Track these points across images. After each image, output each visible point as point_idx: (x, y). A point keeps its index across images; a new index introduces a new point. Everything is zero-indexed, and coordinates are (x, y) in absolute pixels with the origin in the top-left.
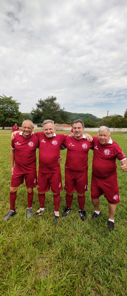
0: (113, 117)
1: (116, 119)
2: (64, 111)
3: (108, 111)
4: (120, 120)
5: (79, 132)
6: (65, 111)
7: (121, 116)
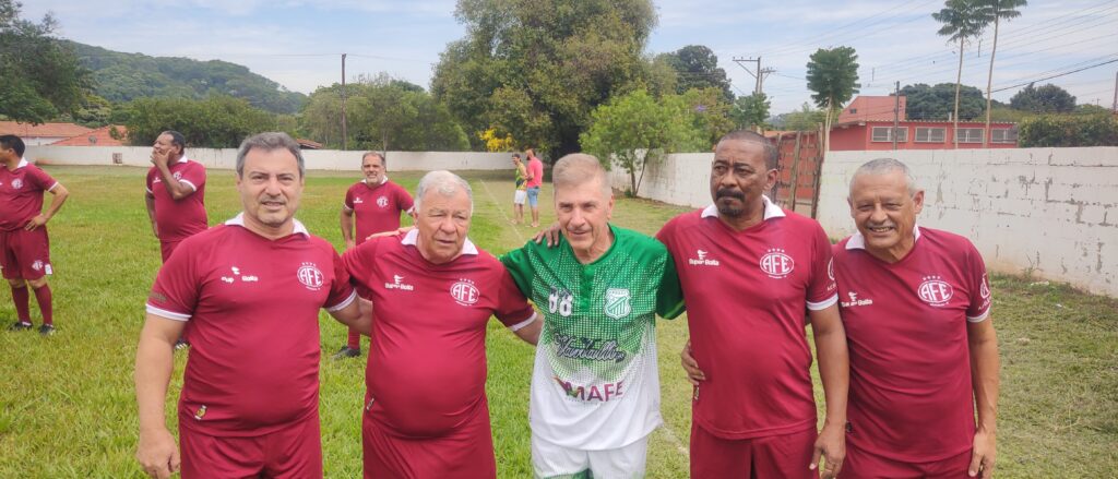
0: (370, 90)
1: (393, 101)
2: (48, 40)
3: (344, 56)
4: (411, 107)
5: (282, 198)
6: (57, 34)
7: (417, 89)
